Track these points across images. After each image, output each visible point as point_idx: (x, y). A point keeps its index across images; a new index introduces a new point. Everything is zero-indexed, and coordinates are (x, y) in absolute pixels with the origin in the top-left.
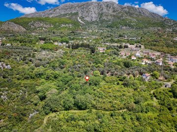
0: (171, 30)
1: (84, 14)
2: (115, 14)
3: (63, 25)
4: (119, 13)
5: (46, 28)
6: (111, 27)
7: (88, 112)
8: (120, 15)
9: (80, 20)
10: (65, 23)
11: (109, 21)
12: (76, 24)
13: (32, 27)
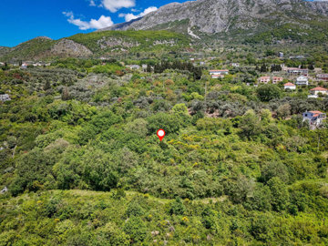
1: (200, 21)
2: (263, 16)
3: (158, 43)
4: (272, 14)
5: (126, 48)
6: (252, 42)
9: (191, 33)
10: (163, 39)
11: (250, 31)
12: (183, 39)
13: (103, 46)
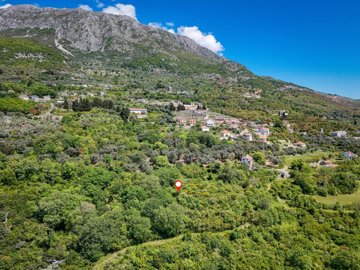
0: (236, 80)
1: (69, 34)
2: (136, 41)
3: (20, 55)
4: (144, 40)
6: (131, 66)
7: (183, 239)
8: (147, 44)
9: (60, 47)
11: (127, 54)
